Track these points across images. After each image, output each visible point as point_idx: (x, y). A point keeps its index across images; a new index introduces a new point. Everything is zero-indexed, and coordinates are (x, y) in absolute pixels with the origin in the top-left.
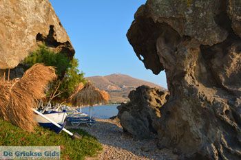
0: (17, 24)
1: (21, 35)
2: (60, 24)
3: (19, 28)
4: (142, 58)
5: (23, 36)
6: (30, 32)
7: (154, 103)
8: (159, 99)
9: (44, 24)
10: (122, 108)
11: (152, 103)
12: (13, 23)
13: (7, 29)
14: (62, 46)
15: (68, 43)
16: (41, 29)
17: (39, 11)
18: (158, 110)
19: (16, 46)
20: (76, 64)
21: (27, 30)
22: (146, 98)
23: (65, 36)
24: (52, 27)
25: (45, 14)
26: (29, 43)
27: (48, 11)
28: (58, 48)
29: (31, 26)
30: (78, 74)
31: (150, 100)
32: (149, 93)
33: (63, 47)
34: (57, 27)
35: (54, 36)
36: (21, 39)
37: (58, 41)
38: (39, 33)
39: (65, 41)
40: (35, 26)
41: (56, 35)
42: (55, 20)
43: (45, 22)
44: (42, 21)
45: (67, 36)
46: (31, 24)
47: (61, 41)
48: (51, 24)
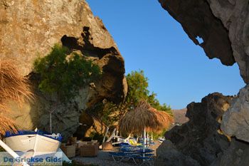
0: (37, 26)
1: (41, 38)
3: (38, 31)
5: (42, 40)
6: (52, 34)
9: (74, 25)
12: (31, 25)
13: (23, 33)
15: (113, 49)
16: (69, 30)
17: (68, 11)
19: (32, 51)
21: (48, 33)
25: (74, 13)
27: (80, 10)
28: (104, 58)
29: (54, 27)
34: (94, 29)
35: (90, 40)
36: (40, 43)
37: (95, 46)
38: (65, 36)
39: (108, 46)
40: (60, 27)
41: (92, 39)
42: (91, 21)
43: (75, 22)
44: (71, 22)
45: (112, 42)
46: (55, 25)
47: (101, 47)
48: (85, 25)
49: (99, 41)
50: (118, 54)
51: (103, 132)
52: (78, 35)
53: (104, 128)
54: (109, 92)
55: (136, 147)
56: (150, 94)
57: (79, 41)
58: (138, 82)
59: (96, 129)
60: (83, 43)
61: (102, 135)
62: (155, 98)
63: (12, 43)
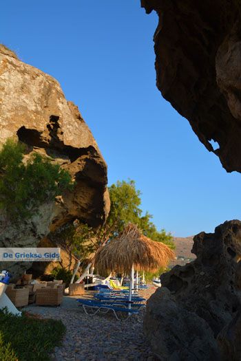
2: (79, 118)
6: (4, 124)
9: (37, 112)
14: (84, 157)
15: (91, 149)
16: (29, 120)
17: (29, 92)
24: (54, 119)
25: (39, 96)
27: (47, 92)
28: (77, 161)
29: (9, 115)
30: (140, 216)
33: (86, 160)
34: (66, 120)
35: (59, 135)
37: (66, 143)
38: (23, 127)
39: (85, 145)
40: (16, 115)
41: (62, 133)
42: (62, 108)
43: (39, 108)
44: (33, 108)
45: (91, 138)
46: (9, 111)
47: (75, 145)
48: (53, 114)
49: (71, 136)
50: (99, 157)
51: (72, 268)
52: (41, 127)
53: (73, 261)
54: (83, 210)
55: (119, 292)
56: (143, 215)
57: (43, 135)
58: (126, 196)
59: (61, 263)
60: (50, 138)
61: (69, 272)
62: (150, 220)
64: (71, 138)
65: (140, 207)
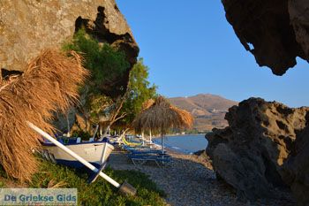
0: (46, 2)
1: (51, 19)
2: (116, 8)
3: (48, 9)
4: (252, 47)
5: (54, 21)
6: (65, 14)
7: (273, 128)
8: (284, 122)
9: (88, 4)
10: (215, 138)
11: (270, 129)
13: (29, 10)
14: (119, 41)
15: (128, 35)
16: (84, 11)
18: (282, 141)
19: (43, 35)
20: (145, 74)
21: (60, 12)
22: (259, 119)
23: (123, 24)
24: (101, 9)
26: (63, 32)
29: (67, 6)
30: (148, 87)
31: (267, 123)
32: (264, 111)
33: (121, 43)
34: (109, 10)
35: (105, 24)
36: (51, 25)
37: (111, 31)
38: (80, 17)
39: (124, 33)
40: (73, 6)
41: (108, 22)
45: (127, 27)
46: (68, 2)
47: (117, 33)
48: (100, 5)
50: (133, 42)
51: (88, 129)
52: (94, 17)
53: (88, 124)
59: (79, 126)
60: (94, 25)
61: (87, 133)
63: (15, 24)
64: (114, 27)
65: (148, 80)
